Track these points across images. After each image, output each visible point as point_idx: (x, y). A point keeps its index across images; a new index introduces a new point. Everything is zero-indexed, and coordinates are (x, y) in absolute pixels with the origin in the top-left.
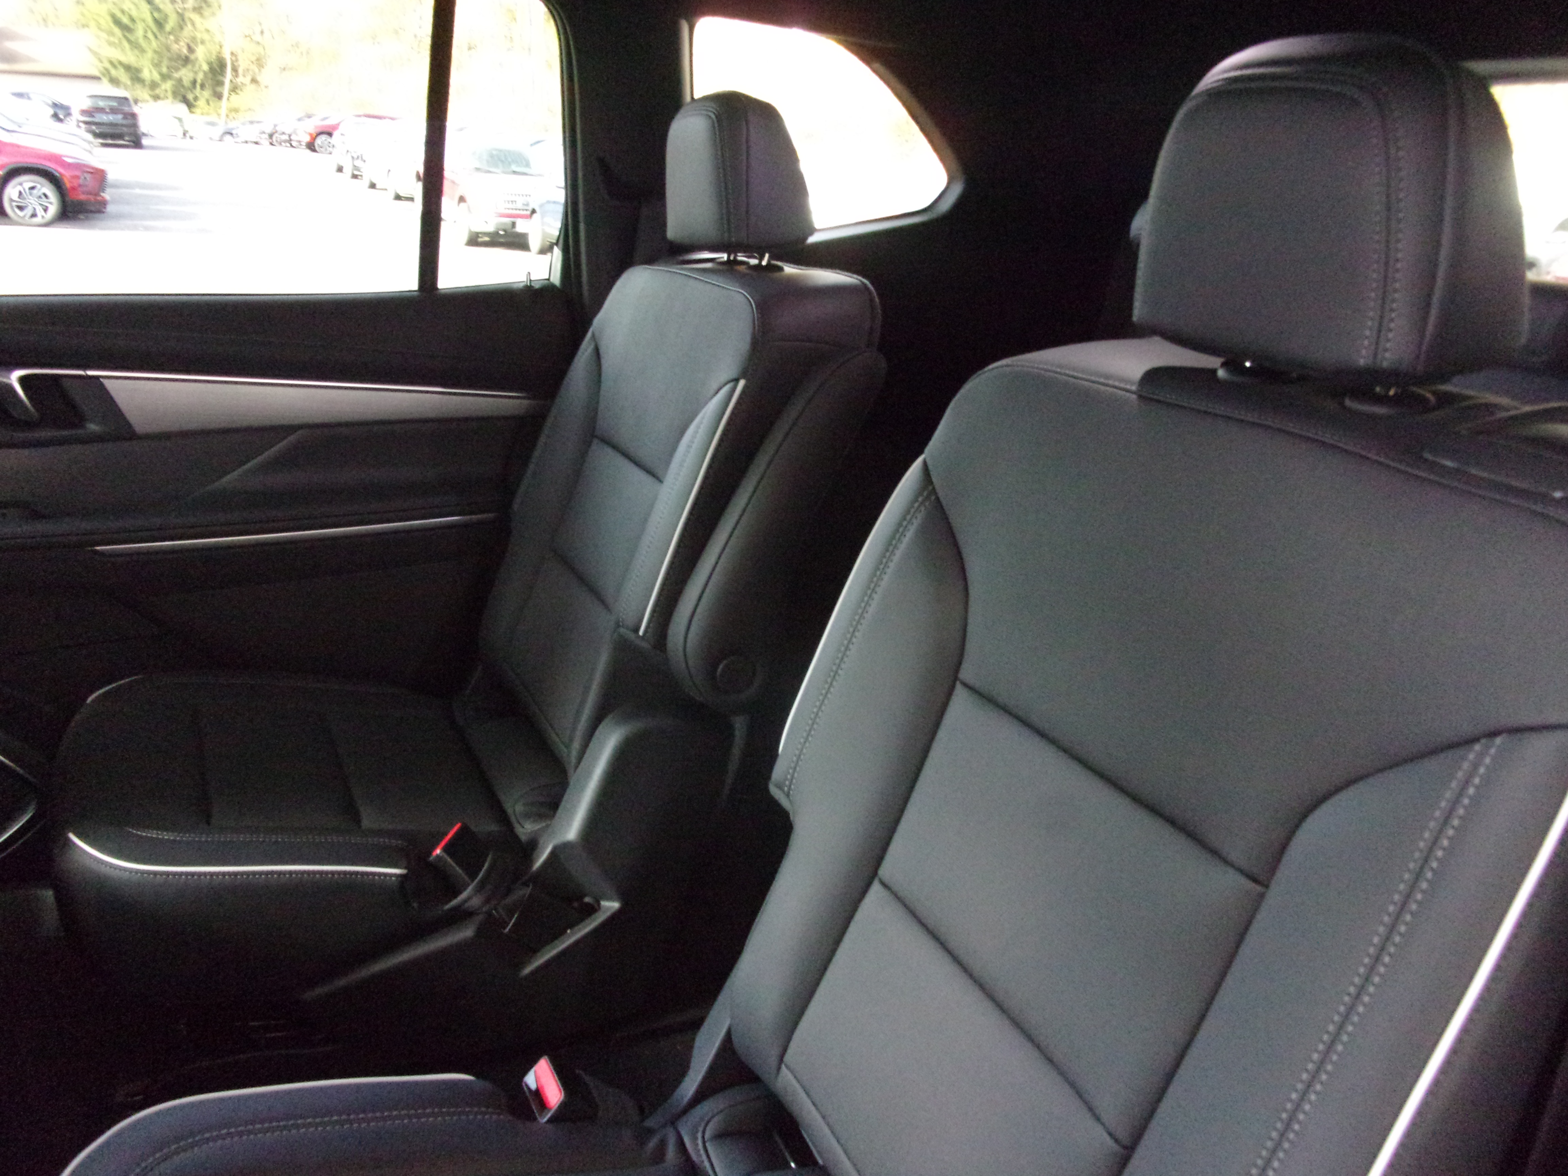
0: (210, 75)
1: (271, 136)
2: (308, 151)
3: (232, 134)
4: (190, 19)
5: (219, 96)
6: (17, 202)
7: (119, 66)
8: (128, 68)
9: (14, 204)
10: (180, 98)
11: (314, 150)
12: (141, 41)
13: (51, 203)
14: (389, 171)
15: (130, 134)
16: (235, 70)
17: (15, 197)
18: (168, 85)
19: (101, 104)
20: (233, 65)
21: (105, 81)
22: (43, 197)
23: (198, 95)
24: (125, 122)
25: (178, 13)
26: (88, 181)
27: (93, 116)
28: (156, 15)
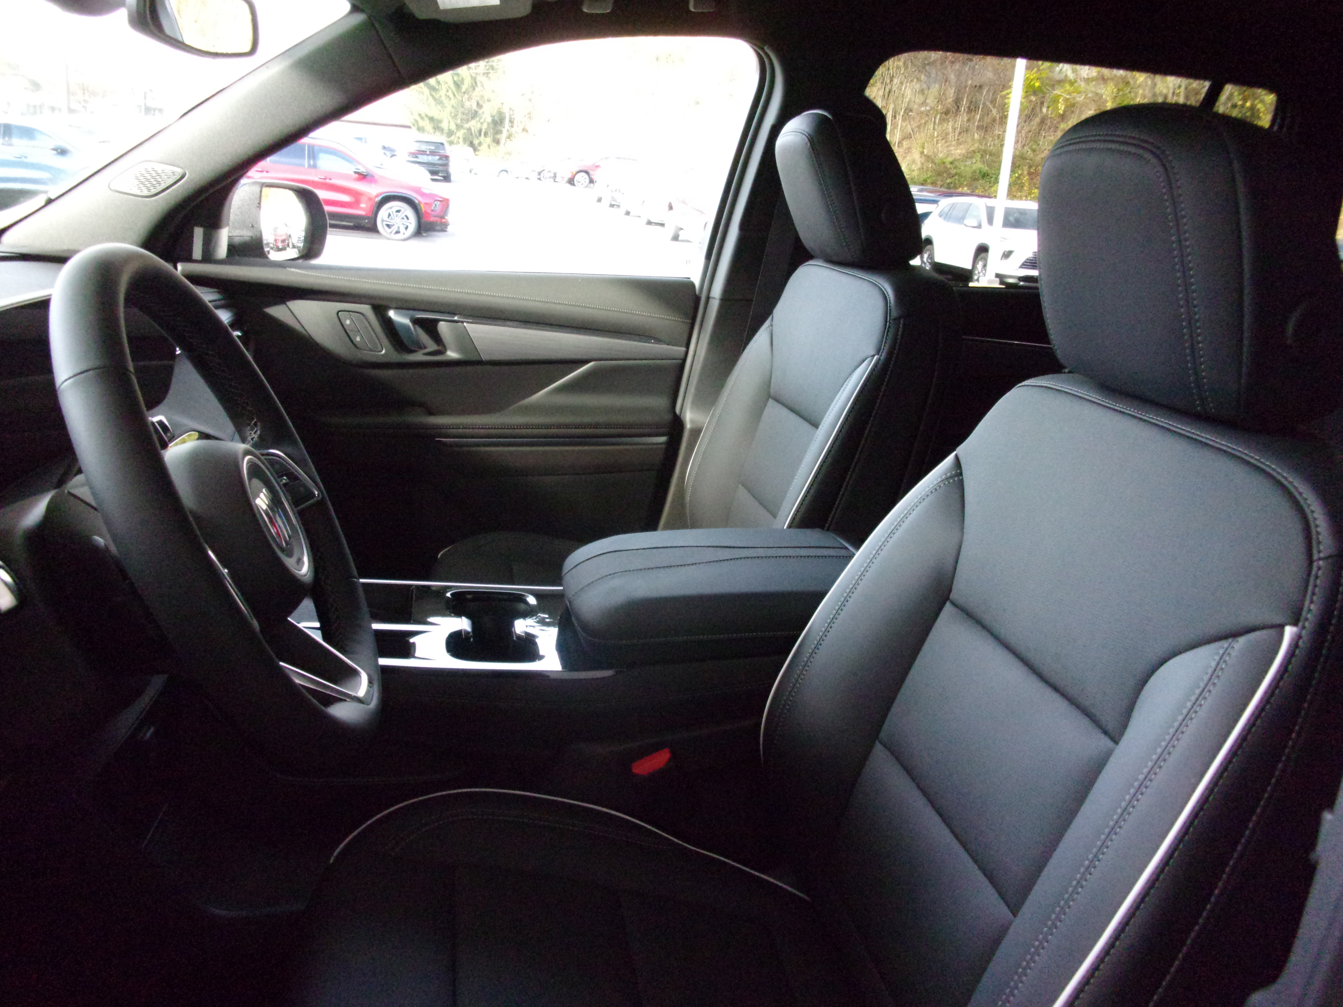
0: (492, 126)
1: (540, 174)
2: (568, 185)
3: (507, 171)
4: (481, 82)
5: (497, 142)
6: (386, 221)
7: (425, 118)
8: (431, 119)
9: (385, 223)
10: (468, 143)
11: (573, 185)
12: (443, 98)
13: (410, 223)
14: (644, 202)
15: (443, 171)
16: (511, 122)
17: (386, 218)
18: (461, 133)
19: (424, 147)
20: (510, 118)
21: (414, 129)
22: (405, 218)
23: (482, 141)
24: (440, 162)
25: (472, 76)
26: (437, 206)
27: (417, 157)
28: (456, 78)
